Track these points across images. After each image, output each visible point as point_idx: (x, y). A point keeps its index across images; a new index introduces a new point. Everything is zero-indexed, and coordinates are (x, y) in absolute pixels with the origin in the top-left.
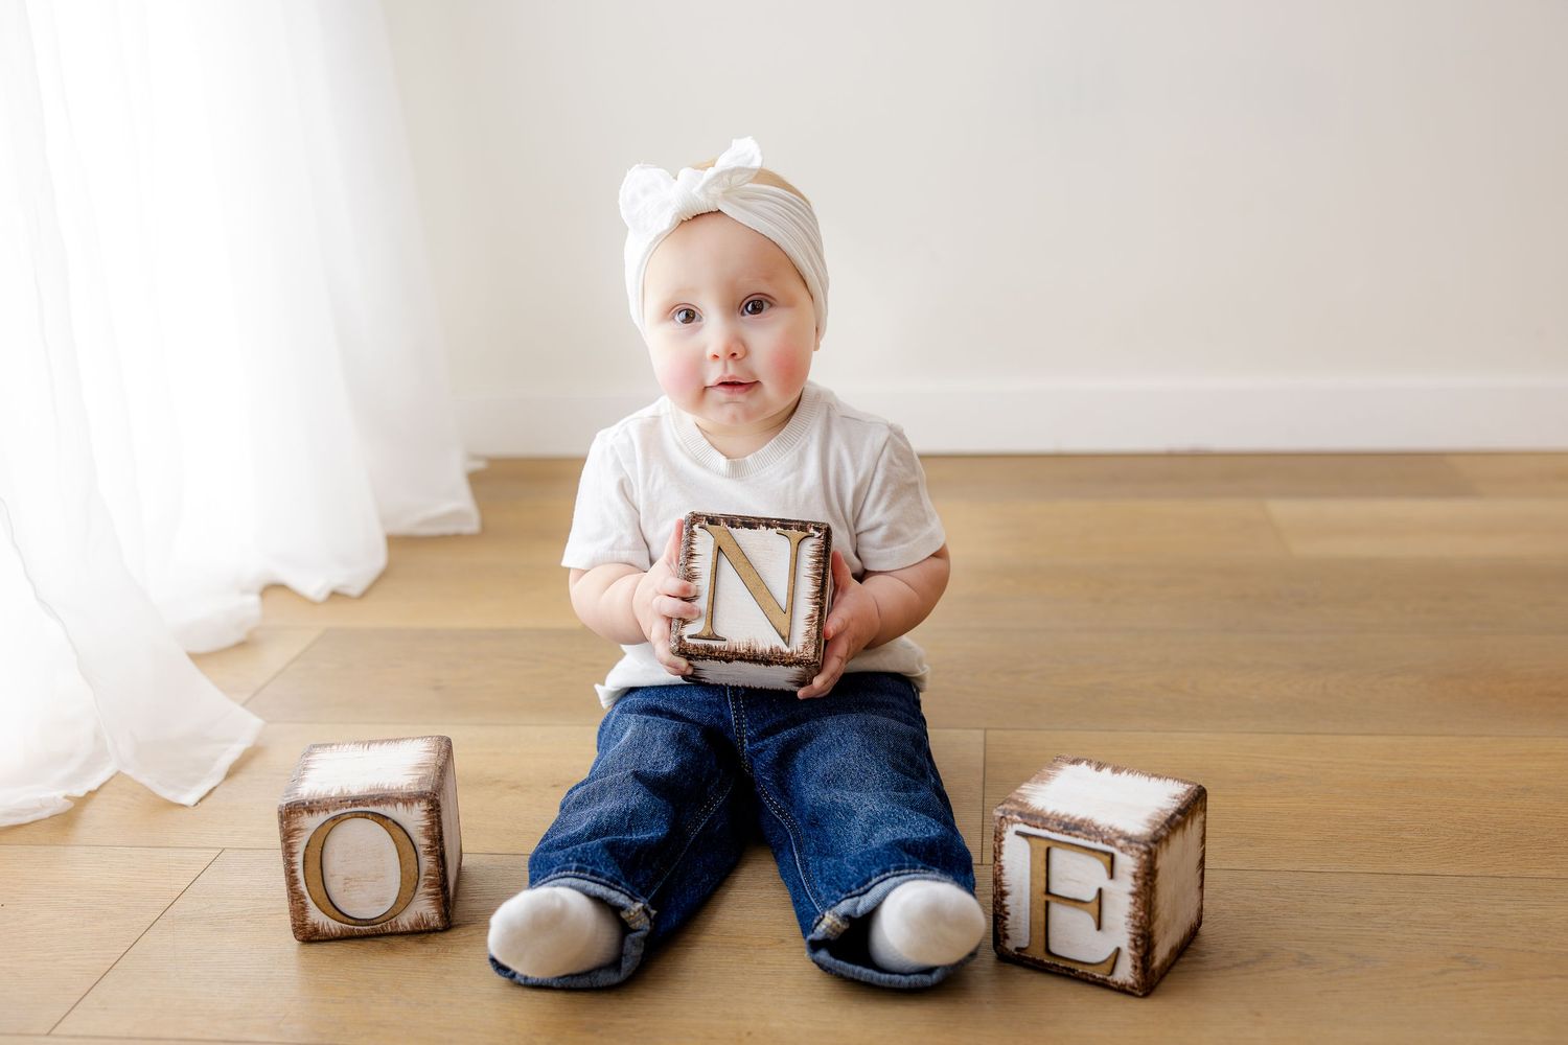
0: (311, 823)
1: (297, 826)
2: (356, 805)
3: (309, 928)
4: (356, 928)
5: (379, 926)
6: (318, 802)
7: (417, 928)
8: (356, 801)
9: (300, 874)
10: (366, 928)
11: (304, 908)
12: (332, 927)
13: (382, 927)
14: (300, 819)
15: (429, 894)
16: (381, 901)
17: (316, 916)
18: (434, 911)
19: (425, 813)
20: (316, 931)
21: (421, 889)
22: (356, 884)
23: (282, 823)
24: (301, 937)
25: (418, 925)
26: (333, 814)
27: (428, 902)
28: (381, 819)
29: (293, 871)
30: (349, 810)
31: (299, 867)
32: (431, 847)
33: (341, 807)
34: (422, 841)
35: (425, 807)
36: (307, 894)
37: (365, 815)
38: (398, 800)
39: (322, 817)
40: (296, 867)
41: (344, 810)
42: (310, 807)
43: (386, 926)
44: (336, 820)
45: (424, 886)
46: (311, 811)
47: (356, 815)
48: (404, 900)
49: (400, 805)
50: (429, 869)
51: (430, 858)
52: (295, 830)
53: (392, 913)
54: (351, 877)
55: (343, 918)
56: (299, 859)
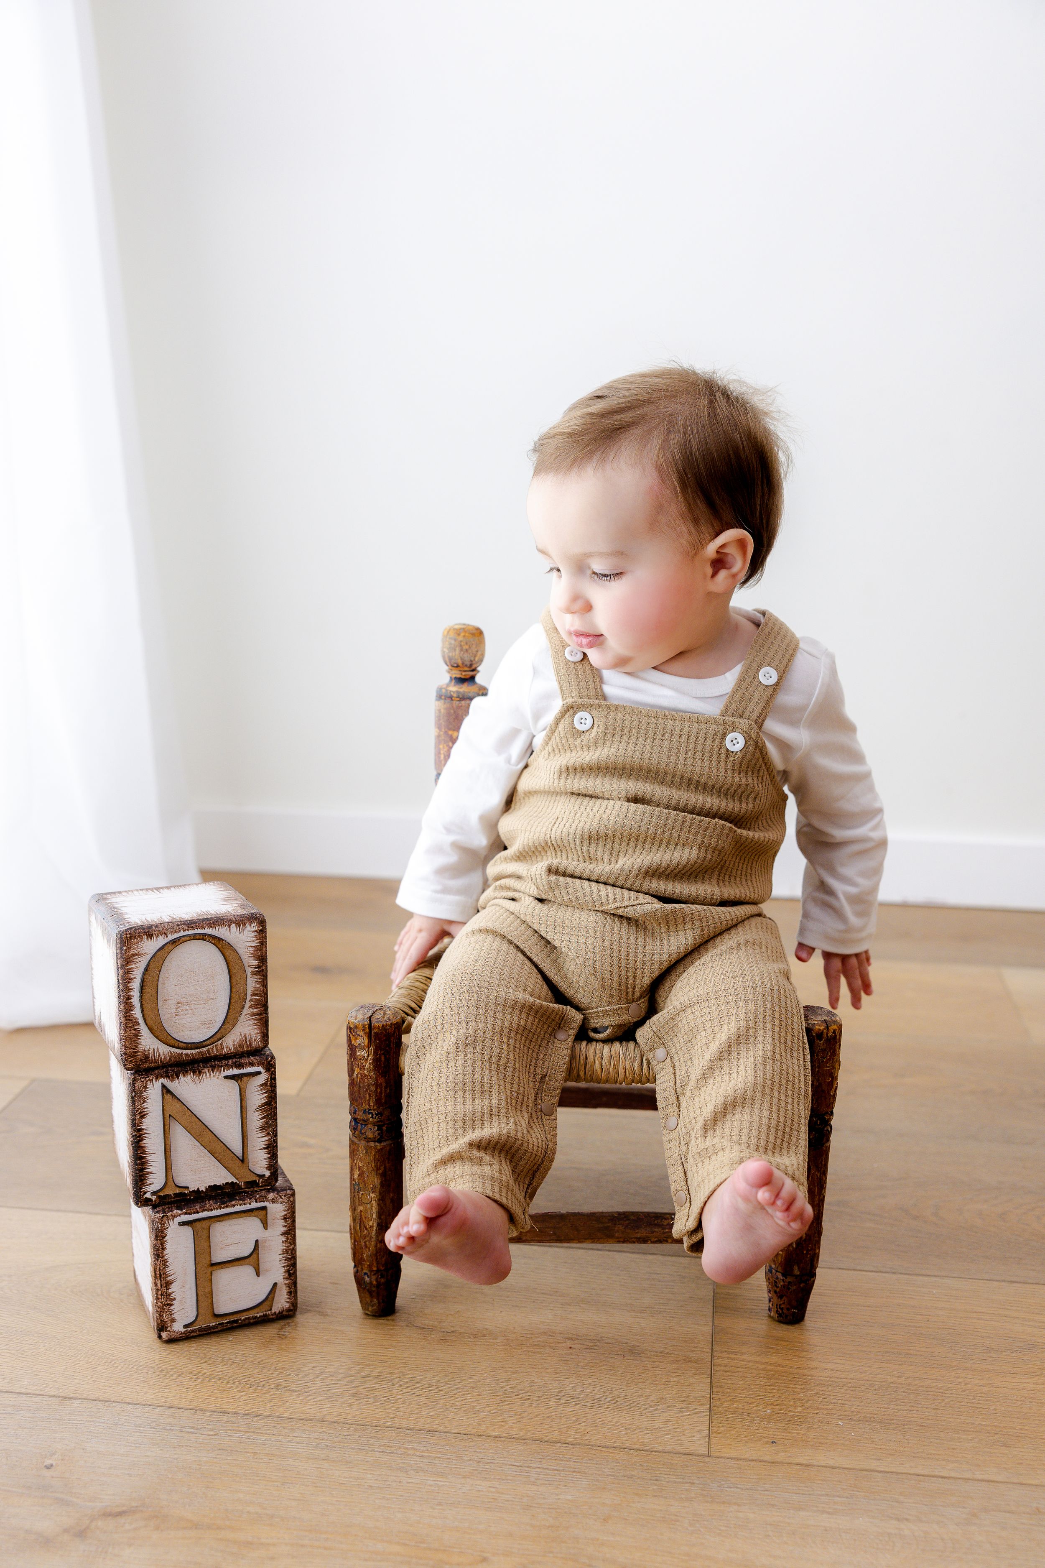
0: (149, 947)
1: (135, 951)
2: (193, 928)
3: (142, 1055)
4: (184, 1052)
5: (205, 1049)
6: (156, 926)
7: (240, 1050)
8: (192, 924)
9: (136, 1001)
10: (193, 1051)
11: (135, 1037)
12: (161, 1053)
13: (208, 1051)
14: (140, 945)
15: (255, 1014)
16: (209, 1022)
17: (148, 1043)
18: (257, 1031)
19: (255, 934)
20: (146, 1057)
21: (246, 1010)
22: (187, 1007)
23: (121, 949)
24: (130, 1065)
25: (241, 1046)
26: (171, 937)
27: (252, 1022)
28: (217, 941)
29: (129, 998)
30: (187, 933)
31: (135, 994)
32: (259, 967)
33: (180, 930)
34: (250, 961)
35: (256, 928)
36: (141, 1020)
37: (203, 937)
38: (231, 922)
39: (160, 941)
40: (132, 993)
41: (182, 934)
42: (149, 931)
43: (213, 1049)
44: (175, 942)
45: (250, 1006)
46: (150, 936)
47: (194, 937)
48: (229, 1021)
49: (233, 927)
50: (256, 989)
51: (257, 978)
52: (134, 955)
53: (218, 1035)
54: (183, 1000)
55: (171, 1042)
56: (136, 984)
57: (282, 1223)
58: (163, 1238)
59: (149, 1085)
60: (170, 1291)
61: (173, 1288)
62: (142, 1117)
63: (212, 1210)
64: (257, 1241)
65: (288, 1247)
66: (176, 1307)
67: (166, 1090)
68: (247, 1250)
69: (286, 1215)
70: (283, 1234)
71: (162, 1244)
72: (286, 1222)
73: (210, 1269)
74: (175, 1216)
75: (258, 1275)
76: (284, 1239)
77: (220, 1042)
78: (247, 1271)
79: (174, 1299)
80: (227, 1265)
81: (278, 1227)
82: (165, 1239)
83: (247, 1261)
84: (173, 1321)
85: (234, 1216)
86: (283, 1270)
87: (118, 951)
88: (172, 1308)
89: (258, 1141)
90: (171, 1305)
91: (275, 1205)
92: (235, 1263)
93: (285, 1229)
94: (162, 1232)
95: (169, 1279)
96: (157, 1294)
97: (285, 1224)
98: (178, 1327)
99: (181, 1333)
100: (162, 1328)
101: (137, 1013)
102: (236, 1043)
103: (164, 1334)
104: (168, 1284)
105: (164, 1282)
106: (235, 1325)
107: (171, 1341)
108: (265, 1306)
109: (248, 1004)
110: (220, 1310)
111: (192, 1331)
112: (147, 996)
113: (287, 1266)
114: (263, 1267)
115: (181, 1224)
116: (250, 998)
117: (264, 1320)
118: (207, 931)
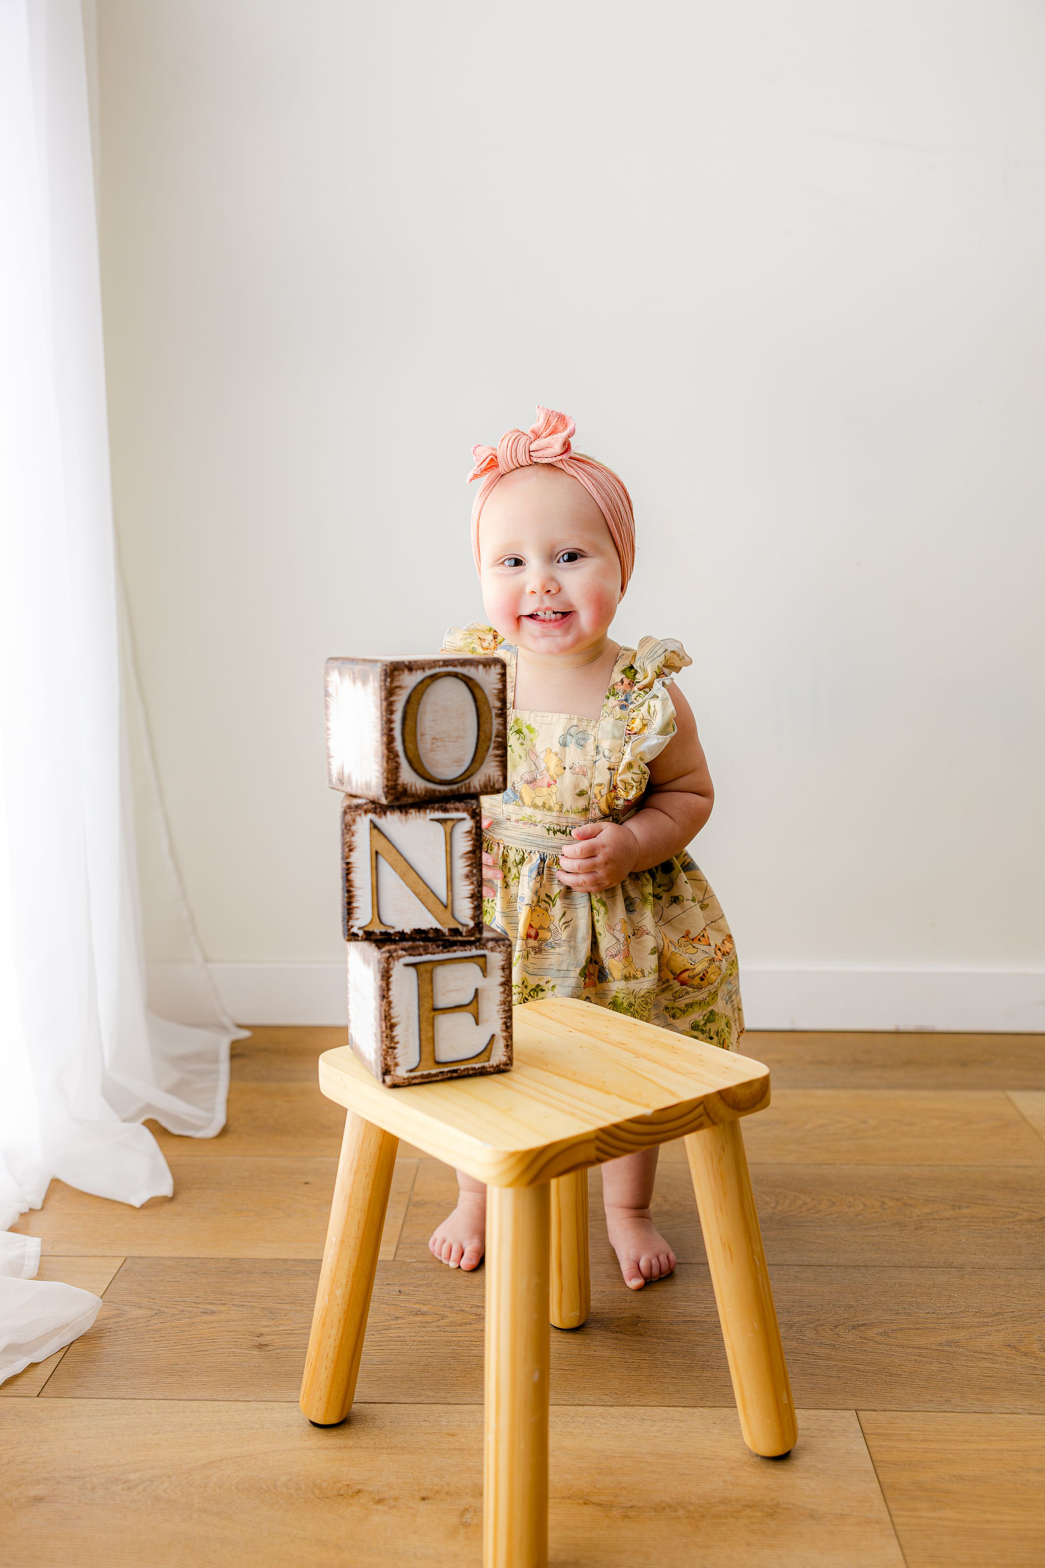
0: (410, 680)
1: (398, 684)
2: (449, 666)
3: (400, 788)
4: (440, 788)
5: (455, 787)
6: (416, 662)
8: (447, 663)
9: (397, 733)
11: (397, 768)
12: (418, 787)
13: (458, 788)
14: (402, 679)
15: (497, 756)
16: (459, 761)
17: (407, 777)
21: (491, 751)
22: (441, 744)
23: (385, 681)
25: (485, 786)
26: (429, 672)
27: (496, 762)
28: (468, 681)
29: (391, 730)
30: (441, 669)
31: (397, 726)
33: (435, 668)
34: (494, 703)
36: (401, 753)
37: (456, 675)
38: (480, 662)
39: (419, 676)
40: (394, 725)
41: (438, 670)
42: (409, 667)
43: (461, 787)
44: (434, 678)
45: (494, 748)
46: (410, 671)
47: (449, 675)
48: (477, 760)
49: (481, 668)
50: (499, 731)
51: (499, 720)
52: (397, 687)
53: (468, 773)
54: (438, 736)
55: (427, 776)
56: (398, 717)
57: (500, 973)
58: (389, 978)
59: (358, 819)
60: (395, 1033)
61: (397, 1031)
62: (351, 850)
63: (434, 954)
64: (477, 990)
65: (506, 998)
66: (399, 1051)
67: (374, 826)
68: (467, 998)
69: (504, 965)
70: (501, 984)
71: (388, 985)
72: (504, 972)
73: (433, 1013)
74: (400, 957)
75: (477, 1023)
76: (502, 989)
77: (467, 781)
78: (466, 1018)
79: (398, 1043)
80: (449, 1011)
81: (497, 977)
82: (391, 979)
83: (468, 1008)
84: (396, 1065)
85: (456, 961)
86: (500, 1021)
87: (383, 683)
88: (396, 1051)
89: (464, 889)
90: (394, 1048)
91: (494, 955)
92: (456, 1010)
93: (503, 979)
94: (388, 972)
95: (394, 1021)
96: (382, 1037)
97: (502, 974)
98: (401, 1072)
99: (404, 1079)
100: (386, 1072)
101: (398, 745)
102: (482, 783)
103: (388, 1079)
104: (392, 1027)
105: (388, 1024)
106: (455, 1075)
107: (395, 1086)
108: (483, 1057)
109: (492, 745)
110: (443, 1057)
111: (415, 1078)
112: (408, 729)
113: (505, 1018)
114: (483, 1016)
115: (407, 965)
116: (493, 739)
117: (482, 1073)
118: (459, 670)
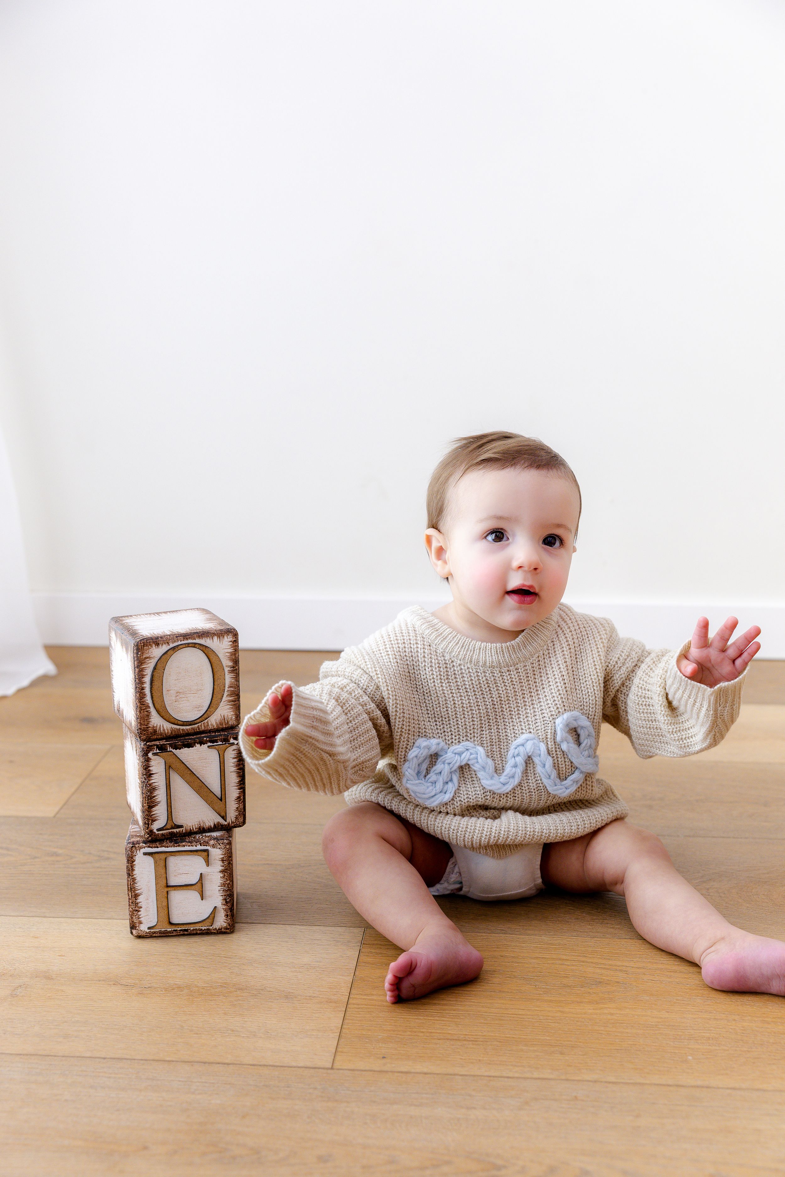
0: (156, 652)
1: (147, 655)
2: (187, 639)
3: (150, 730)
4: (182, 727)
5: (196, 726)
6: (161, 638)
7: (221, 726)
8: (185, 636)
9: (147, 691)
10: (188, 727)
11: (148, 716)
12: (165, 728)
13: (198, 727)
14: (150, 651)
15: (230, 701)
16: (198, 707)
17: (156, 721)
18: (232, 713)
19: (231, 643)
20: (155, 731)
21: (225, 698)
22: (183, 696)
23: (137, 653)
24: (144, 737)
25: (221, 724)
26: (172, 645)
27: (228, 707)
28: (205, 649)
29: (143, 689)
30: (183, 642)
31: (147, 686)
32: (233, 667)
33: (178, 640)
34: (227, 663)
35: (231, 639)
36: (151, 705)
37: (194, 645)
38: (214, 634)
39: (164, 648)
40: (145, 685)
41: (180, 643)
42: (156, 641)
43: (201, 726)
44: (174, 649)
45: (227, 696)
46: (157, 644)
47: (188, 645)
48: (212, 706)
49: (215, 638)
50: (231, 683)
51: (232, 675)
52: (146, 658)
53: (205, 716)
54: (181, 691)
55: (172, 720)
56: (147, 679)
57: (220, 863)
58: (133, 862)
60: (138, 901)
61: (140, 899)
63: (170, 847)
64: (201, 874)
65: (225, 881)
66: (142, 913)
68: (194, 879)
69: (223, 858)
70: (221, 872)
71: (132, 867)
72: (223, 863)
73: (166, 889)
74: (141, 848)
75: (202, 898)
76: (222, 875)
77: (206, 721)
78: (194, 895)
79: (141, 907)
80: (179, 888)
81: (217, 866)
82: (134, 863)
83: (193, 887)
84: (140, 923)
85: (183, 853)
86: (221, 898)
87: (135, 655)
88: (139, 913)
90: (139, 911)
91: (215, 849)
92: (185, 888)
93: (223, 868)
94: (132, 858)
95: (137, 892)
96: (129, 902)
98: (144, 928)
99: (147, 933)
100: (133, 927)
101: (148, 700)
102: (218, 721)
103: (134, 932)
104: (136, 896)
105: (133, 894)
106: (186, 933)
107: (139, 937)
108: (208, 923)
109: (226, 694)
110: (175, 920)
111: (155, 933)
112: (155, 687)
113: (225, 896)
114: (207, 893)
115: (145, 854)
116: (226, 689)
117: (208, 933)
118: (197, 641)
